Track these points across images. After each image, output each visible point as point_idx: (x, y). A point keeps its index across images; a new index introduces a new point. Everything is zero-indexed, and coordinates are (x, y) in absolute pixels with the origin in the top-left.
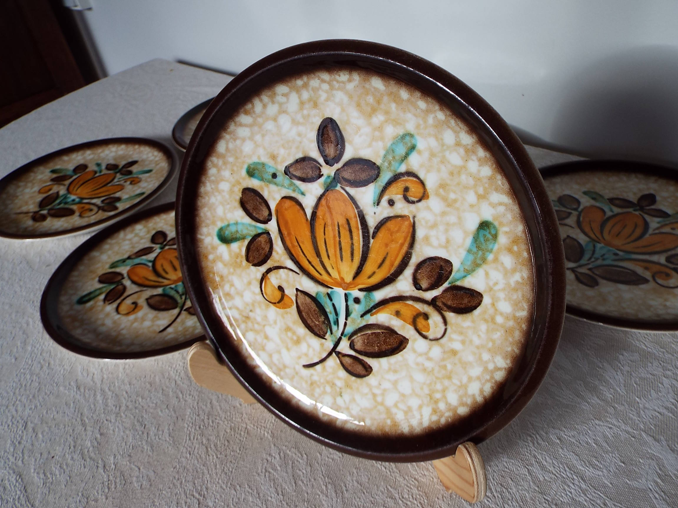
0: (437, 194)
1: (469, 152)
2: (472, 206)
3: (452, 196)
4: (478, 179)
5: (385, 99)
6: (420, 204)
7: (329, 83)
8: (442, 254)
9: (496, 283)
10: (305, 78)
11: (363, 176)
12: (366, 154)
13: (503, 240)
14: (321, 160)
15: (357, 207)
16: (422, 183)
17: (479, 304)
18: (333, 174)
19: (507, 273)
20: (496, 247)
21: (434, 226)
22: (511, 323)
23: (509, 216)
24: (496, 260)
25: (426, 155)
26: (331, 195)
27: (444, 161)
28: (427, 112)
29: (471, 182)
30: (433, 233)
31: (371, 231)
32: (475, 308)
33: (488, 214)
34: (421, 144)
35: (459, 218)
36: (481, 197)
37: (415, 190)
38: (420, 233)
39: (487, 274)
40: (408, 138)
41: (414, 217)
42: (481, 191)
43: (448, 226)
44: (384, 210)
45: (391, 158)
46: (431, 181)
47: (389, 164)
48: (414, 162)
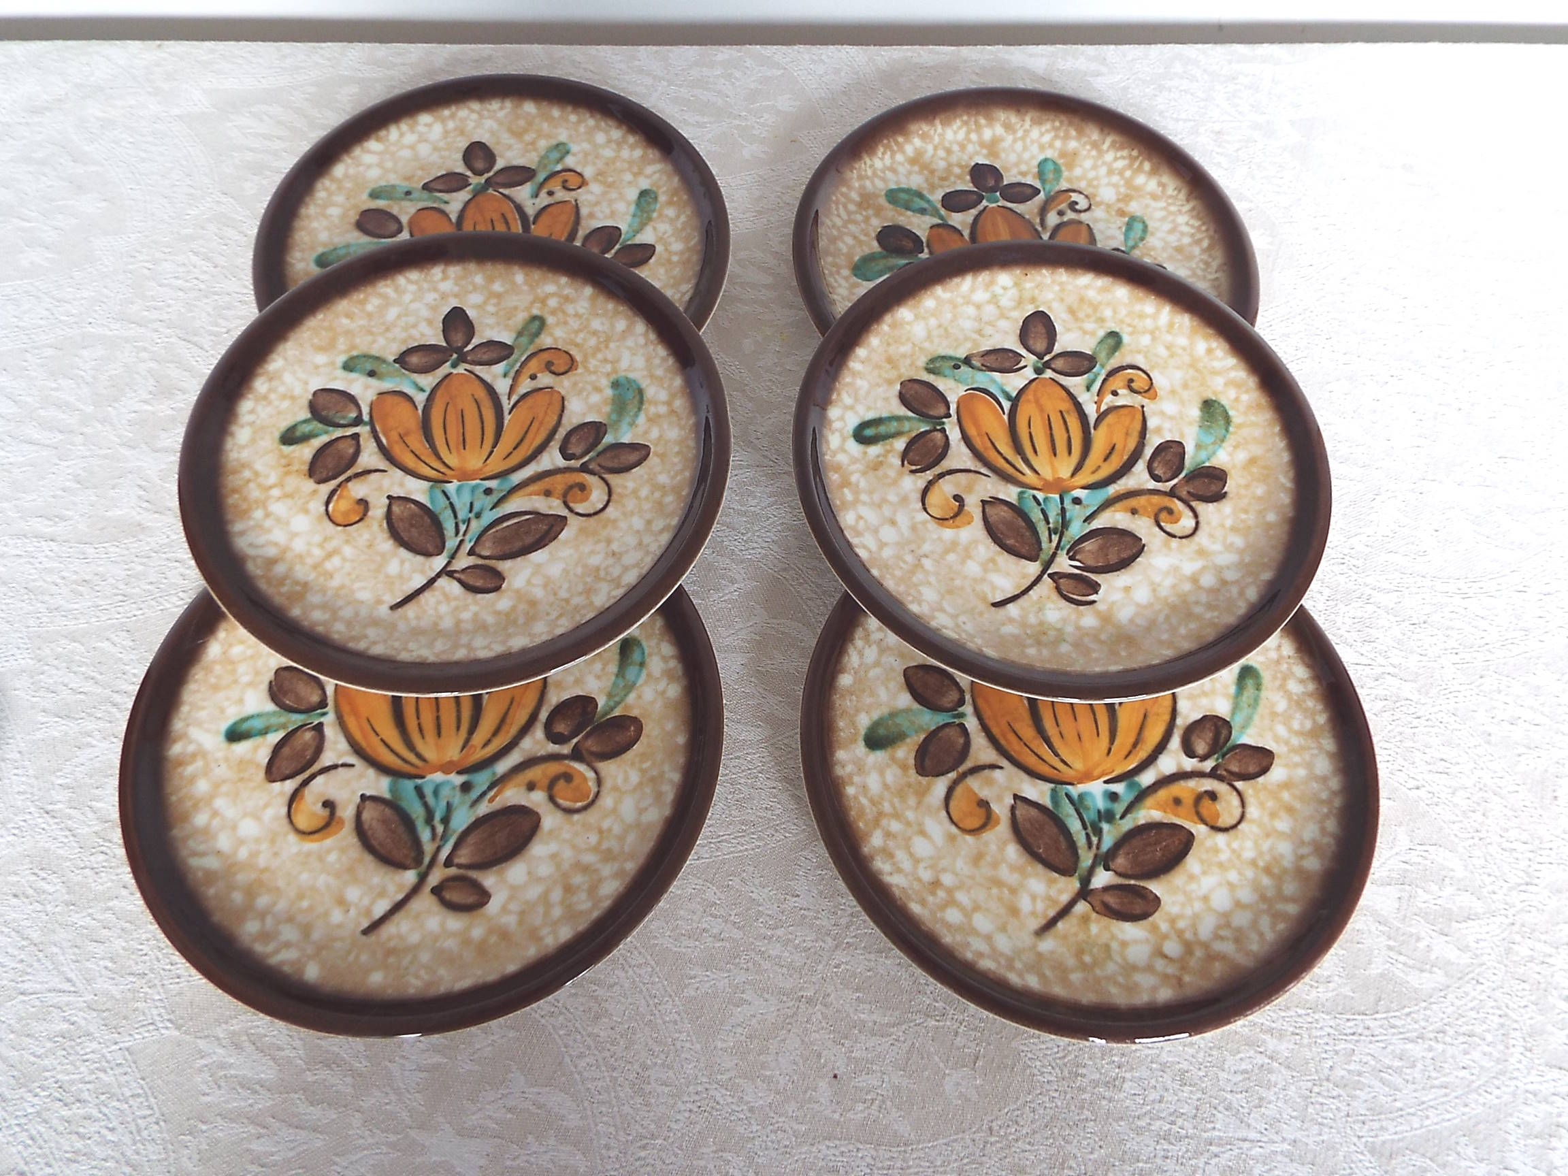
0: (596, 180)
2: (629, 183)
3: (610, 179)
4: (631, 163)
5: (537, 121)
6: (579, 191)
7: (478, 113)
8: (609, 223)
9: (665, 233)
10: (453, 108)
11: (518, 178)
12: (519, 162)
13: (662, 198)
14: (469, 173)
15: (513, 202)
16: (580, 174)
17: (654, 253)
18: (483, 181)
19: (672, 221)
20: (658, 206)
21: (597, 203)
22: (687, 255)
23: (665, 178)
24: (660, 215)
25: (580, 156)
26: (480, 198)
27: (597, 157)
28: (579, 122)
29: (626, 165)
30: (596, 209)
31: (531, 219)
32: (650, 258)
33: (644, 184)
34: (574, 148)
35: (620, 193)
36: (635, 175)
37: (573, 181)
38: (584, 211)
39: (655, 229)
40: (561, 147)
41: (576, 201)
42: (635, 169)
43: (611, 202)
44: (544, 200)
45: (546, 162)
46: (588, 172)
47: (545, 166)
48: (570, 161)
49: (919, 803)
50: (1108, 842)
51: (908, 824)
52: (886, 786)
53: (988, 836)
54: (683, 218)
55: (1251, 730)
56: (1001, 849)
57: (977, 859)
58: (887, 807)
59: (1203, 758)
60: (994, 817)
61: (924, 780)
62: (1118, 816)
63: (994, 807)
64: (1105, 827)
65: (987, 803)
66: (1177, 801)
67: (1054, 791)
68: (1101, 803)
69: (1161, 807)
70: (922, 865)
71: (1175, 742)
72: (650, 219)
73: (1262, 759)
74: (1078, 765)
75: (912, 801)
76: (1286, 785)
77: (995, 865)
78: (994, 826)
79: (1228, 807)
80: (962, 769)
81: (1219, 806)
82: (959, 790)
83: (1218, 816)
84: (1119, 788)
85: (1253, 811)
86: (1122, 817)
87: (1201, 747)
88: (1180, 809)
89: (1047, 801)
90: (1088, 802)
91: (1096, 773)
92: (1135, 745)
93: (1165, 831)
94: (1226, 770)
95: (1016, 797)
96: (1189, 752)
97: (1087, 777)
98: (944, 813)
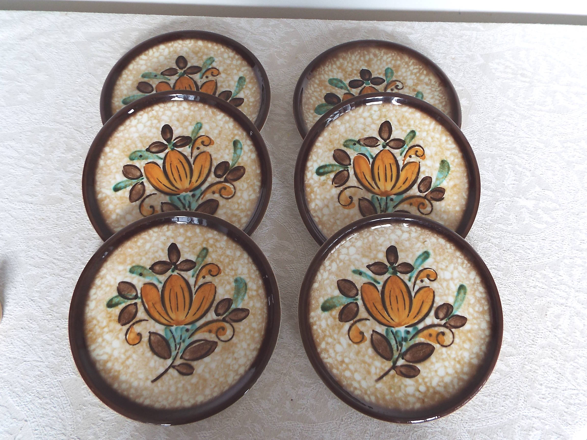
0: (223, 72)
1: (233, 58)
2: (236, 74)
3: (229, 72)
4: (236, 66)
5: (203, 48)
6: (217, 76)
8: (228, 89)
9: (248, 94)
10: (173, 43)
11: (195, 71)
12: (196, 64)
13: (247, 80)
15: (193, 80)
16: (218, 70)
19: (250, 89)
20: (246, 83)
21: (224, 82)
22: (255, 103)
23: (248, 73)
24: (246, 87)
25: (218, 63)
26: (182, 78)
27: (224, 63)
29: (235, 67)
30: (224, 84)
31: (200, 87)
32: (242, 103)
33: (241, 74)
34: (216, 59)
35: (232, 78)
36: (238, 71)
37: (215, 72)
38: (219, 85)
39: (244, 92)
40: (211, 59)
41: (216, 80)
42: (238, 69)
43: (229, 81)
44: (204, 80)
45: (205, 64)
46: (221, 69)
47: (205, 66)
48: (214, 65)
49: (339, 332)
50: (404, 349)
51: (335, 339)
52: (328, 325)
53: (362, 345)
54: (254, 89)
55: (460, 310)
56: (367, 350)
57: (358, 353)
58: (327, 333)
59: (442, 319)
60: (365, 338)
61: (341, 323)
62: (409, 340)
63: (365, 334)
64: (404, 343)
65: (363, 333)
66: (430, 335)
67: (387, 330)
68: (403, 335)
69: (425, 337)
70: (338, 355)
71: (432, 313)
72: (242, 88)
73: (463, 320)
74: (397, 320)
75: (336, 331)
76: (470, 331)
77: (364, 356)
78: (364, 342)
79: (448, 338)
80: (355, 320)
81: (445, 338)
82: (353, 328)
83: (444, 341)
84: (410, 329)
85: (457, 340)
86: (410, 340)
87: (441, 315)
88: (431, 338)
89: (384, 333)
90: (399, 334)
91: (403, 323)
92: (418, 314)
93: (425, 346)
94: (449, 324)
95: (373, 331)
96: (437, 317)
97: (399, 325)
98: (347, 336)
